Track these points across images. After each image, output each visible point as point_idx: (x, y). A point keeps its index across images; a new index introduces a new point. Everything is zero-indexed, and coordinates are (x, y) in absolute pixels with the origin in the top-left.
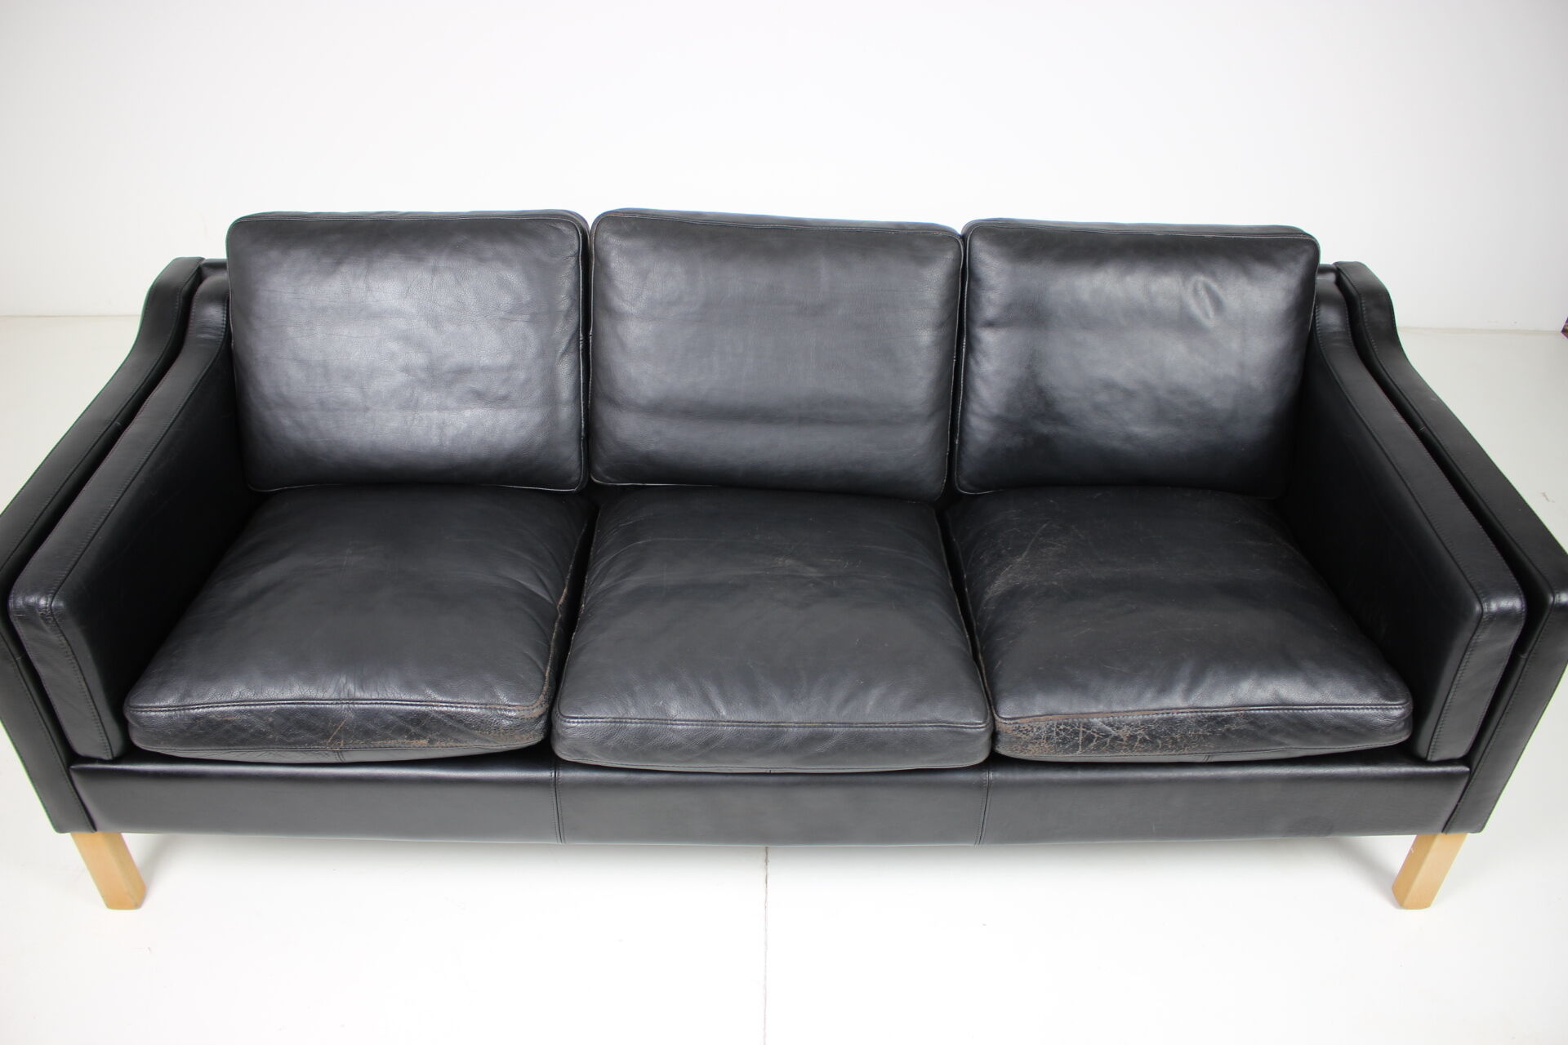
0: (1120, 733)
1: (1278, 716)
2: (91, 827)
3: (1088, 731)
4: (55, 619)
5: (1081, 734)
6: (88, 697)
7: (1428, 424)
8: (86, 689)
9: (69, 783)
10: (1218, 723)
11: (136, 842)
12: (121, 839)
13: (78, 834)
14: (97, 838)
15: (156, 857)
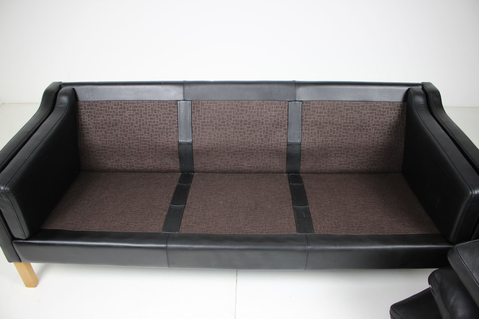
2: (20, 261)
4: (6, 194)
6: (17, 219)
7: (453, 133)
8: (16, 216)
9: (12, 247)
11: (36, 266)
12: (30, 264)
13: (16, 263)
14: (21, 264)
15: (42, 271)
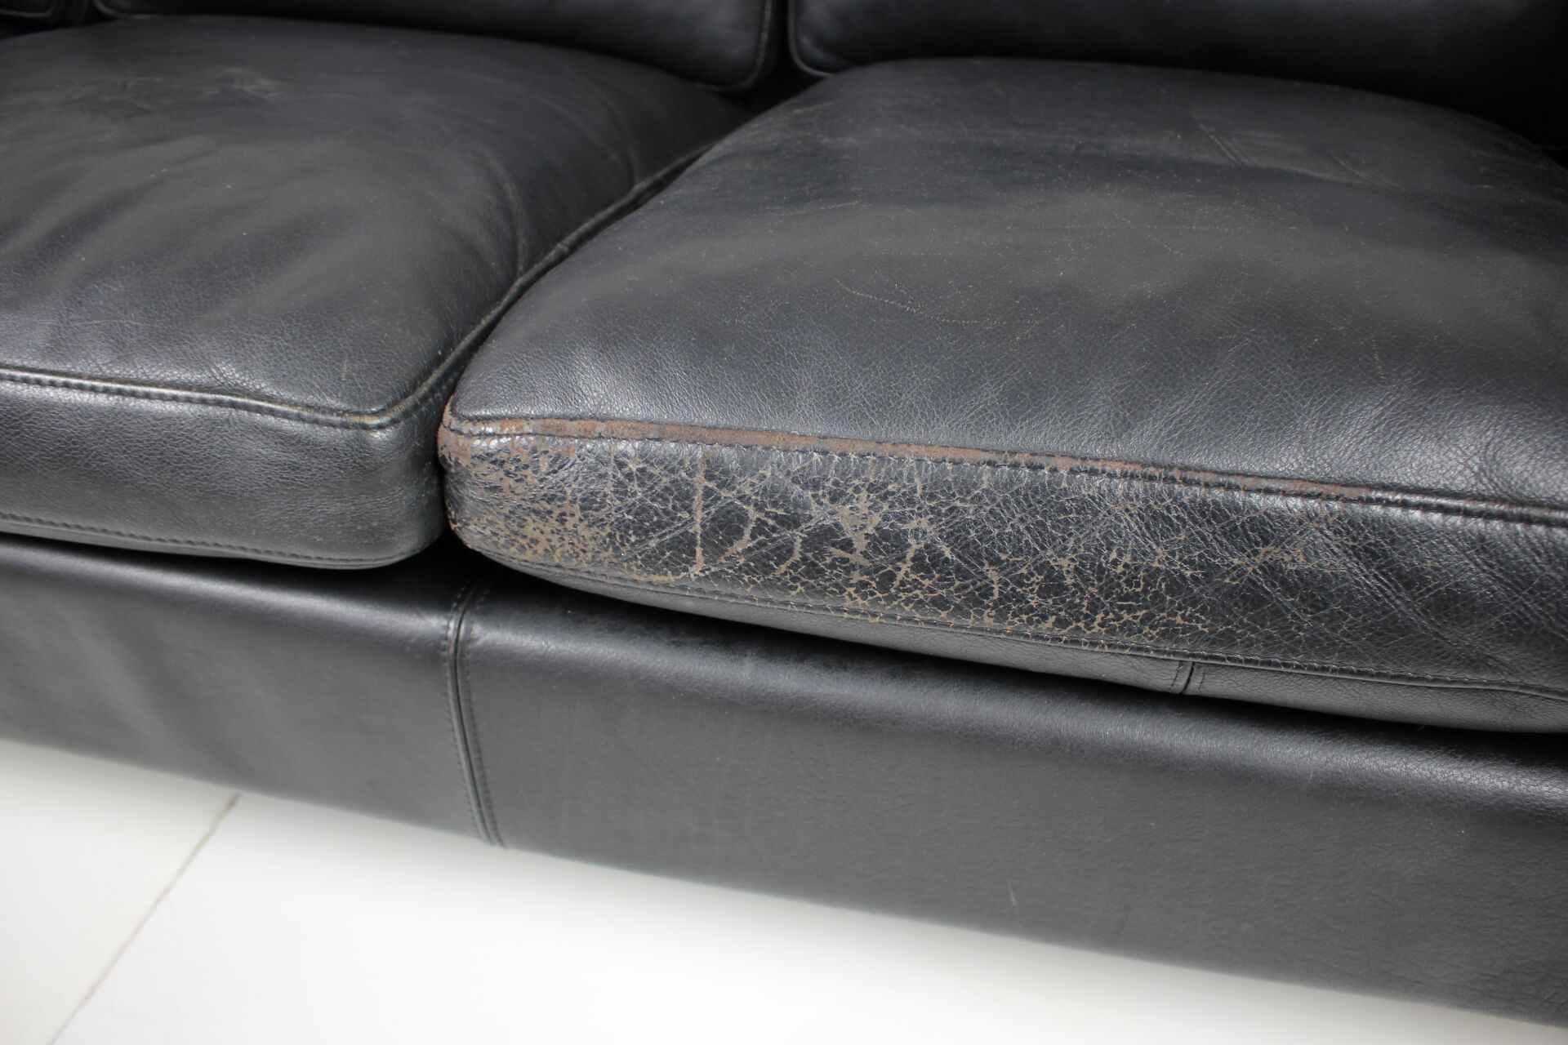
0: (844, 516)
1: (1481, 544)
3: (724, 493)
5: (698, 500)
10: (1231, 533)
